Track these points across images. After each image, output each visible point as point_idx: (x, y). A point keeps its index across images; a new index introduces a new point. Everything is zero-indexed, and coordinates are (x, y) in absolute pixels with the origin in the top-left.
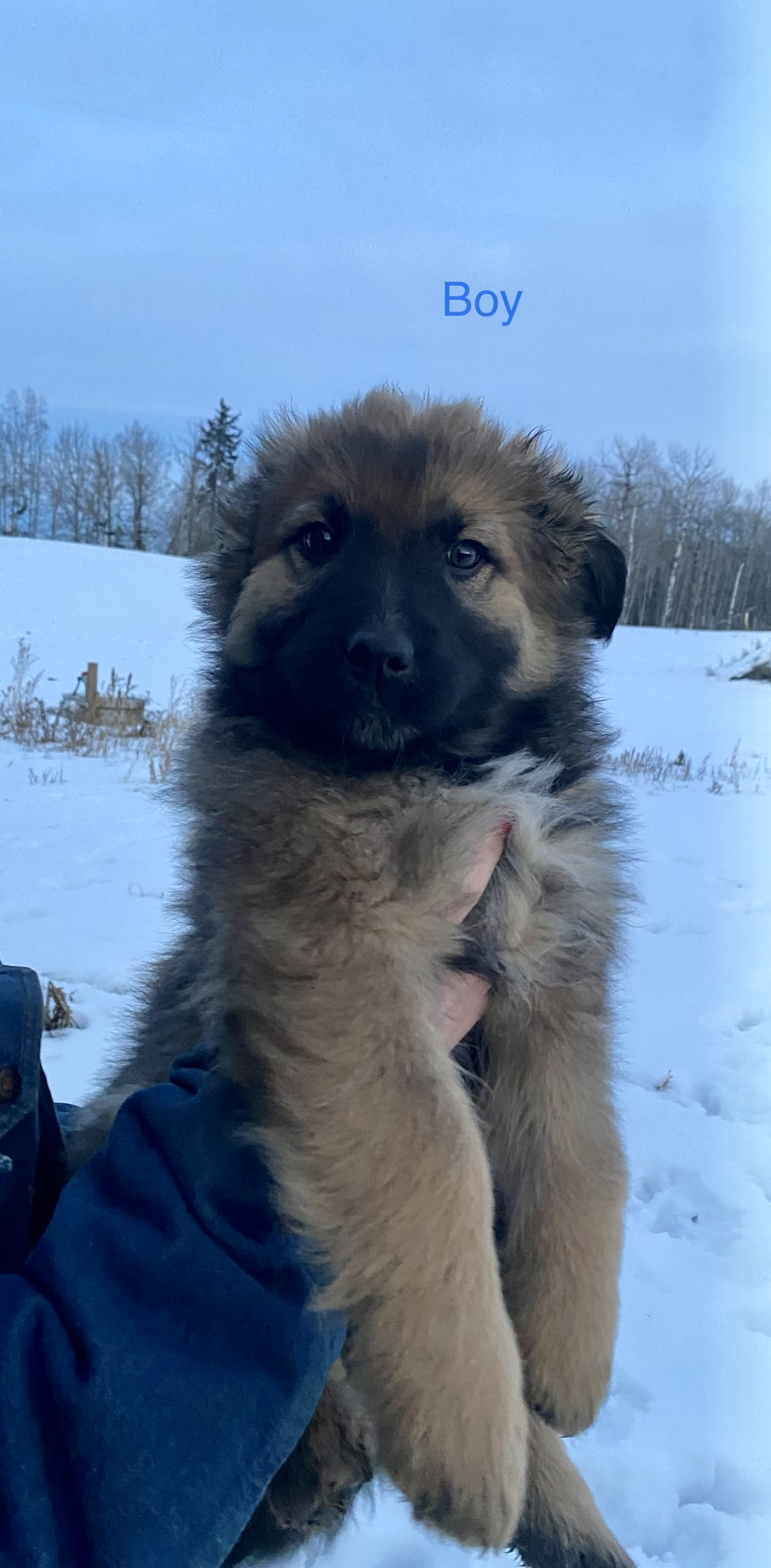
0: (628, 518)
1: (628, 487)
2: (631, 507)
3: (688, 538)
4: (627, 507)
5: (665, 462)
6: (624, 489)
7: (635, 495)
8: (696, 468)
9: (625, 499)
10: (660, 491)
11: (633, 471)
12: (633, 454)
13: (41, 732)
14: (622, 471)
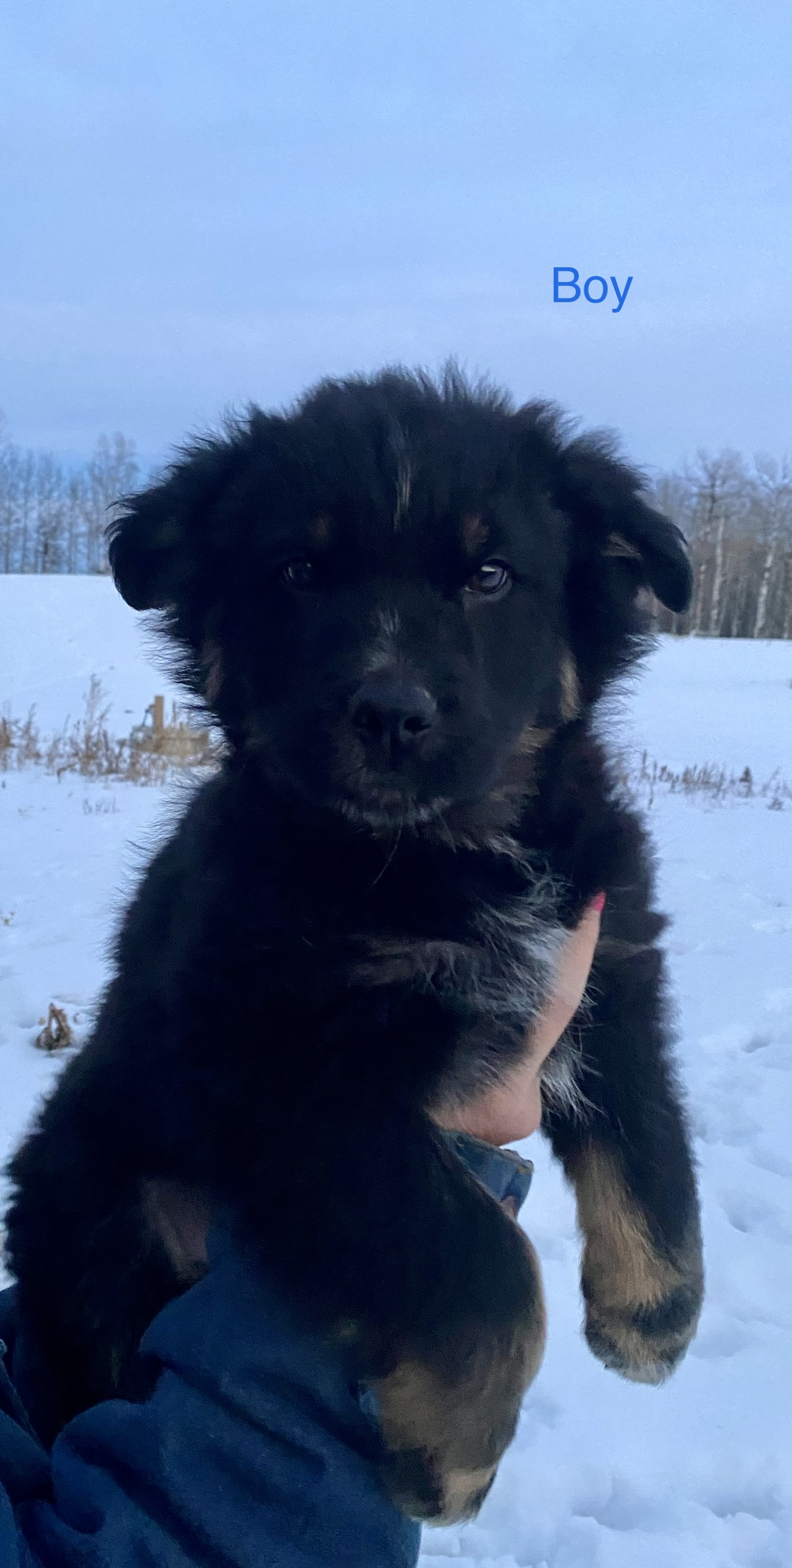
0: (715, 530)
1: (713, 499)
2: (718, 517)
3: (779, 547)
4: (712, 518)
5: (752, 473)
6: (710, 500)
7: (720, 507)
8: (785, 477)
9: (711, 511)
10: (747, 501)
11: (718, 483)
12: (717, 465)
13: (105, 764)
14: (707, 483)
